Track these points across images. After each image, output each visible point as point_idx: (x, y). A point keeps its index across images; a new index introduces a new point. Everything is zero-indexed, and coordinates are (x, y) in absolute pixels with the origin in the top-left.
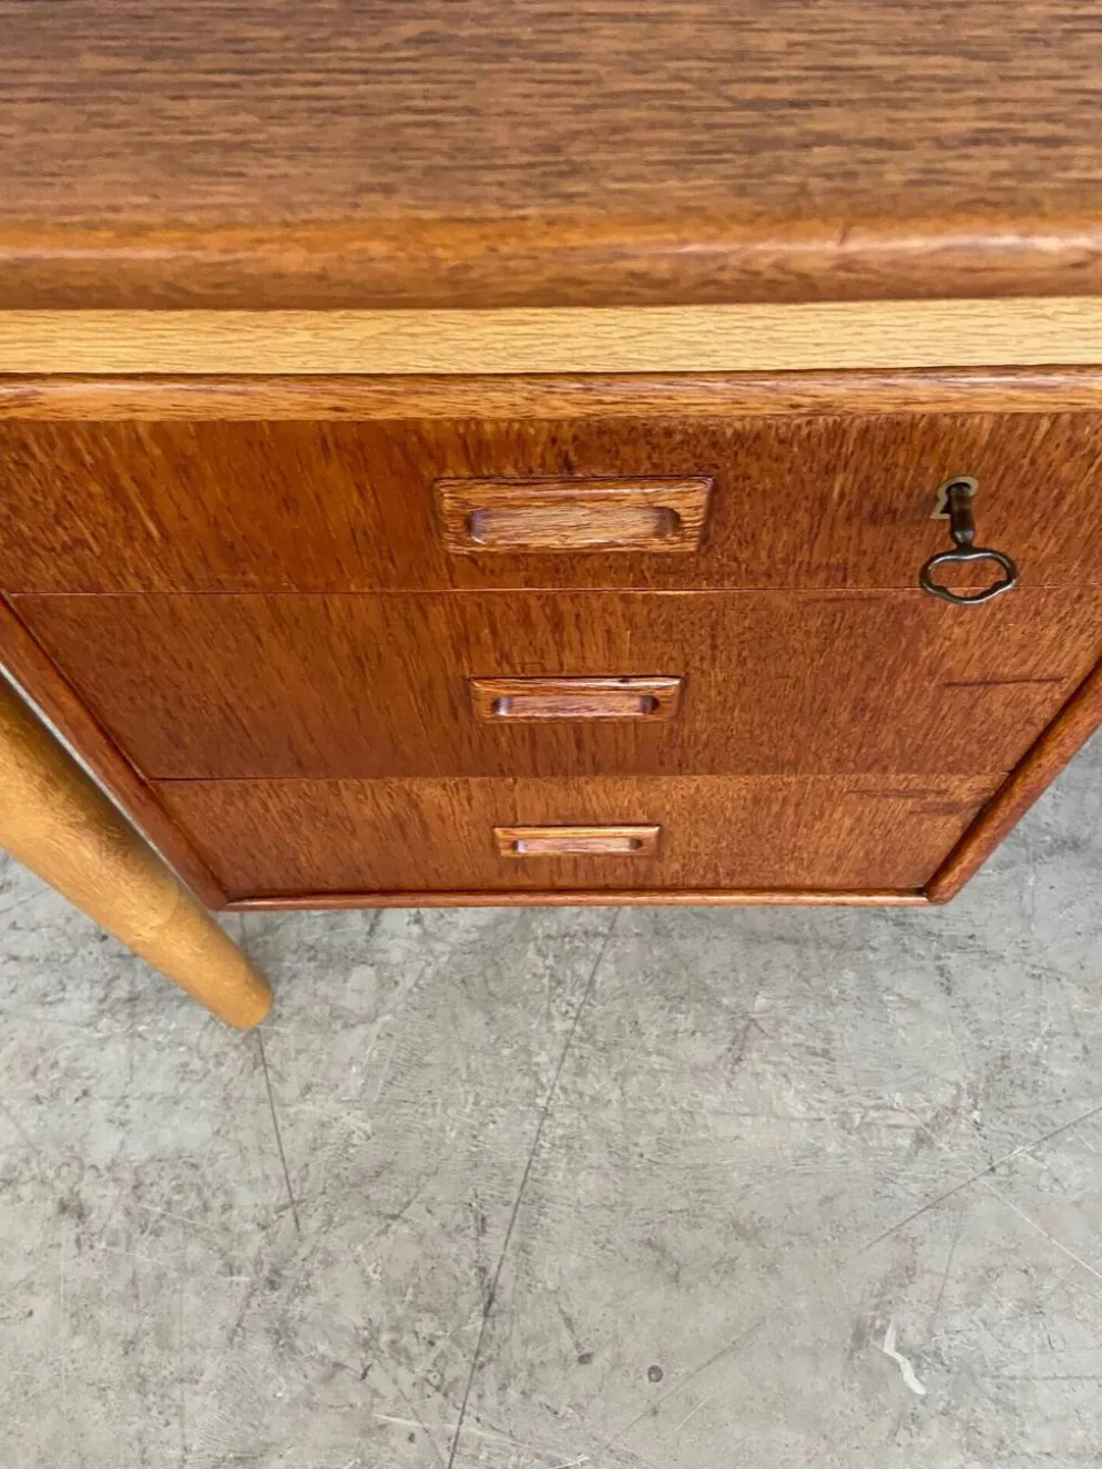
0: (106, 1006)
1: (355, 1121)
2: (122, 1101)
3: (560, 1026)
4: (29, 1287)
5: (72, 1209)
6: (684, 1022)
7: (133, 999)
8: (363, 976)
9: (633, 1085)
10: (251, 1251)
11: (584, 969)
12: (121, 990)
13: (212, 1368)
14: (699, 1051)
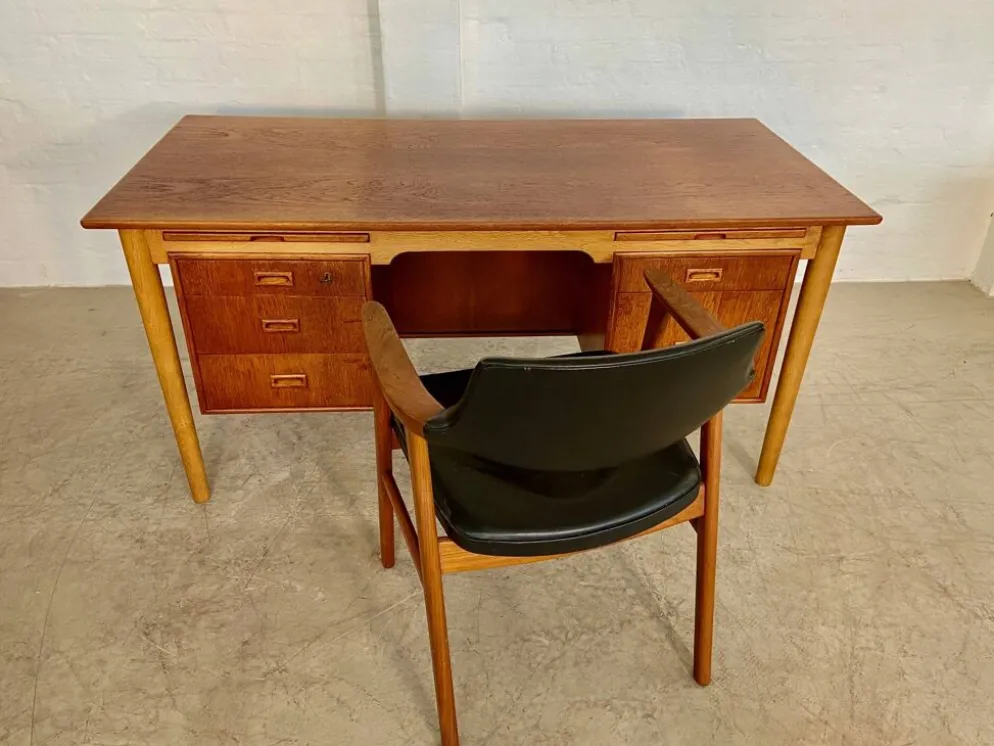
0: (156, 501)
1: (232, 521)
2: (160, 519)
3: (299, 500)
4: (124, 557)
5: (140, 541)
6: (336, 498)
7: (166, 499)
8: (241, 492)
9: (319, 511)
10: (194, 546)
11: (309, 489)
12: (163, 497)
13: (178, 569)
14: (340, 504)
